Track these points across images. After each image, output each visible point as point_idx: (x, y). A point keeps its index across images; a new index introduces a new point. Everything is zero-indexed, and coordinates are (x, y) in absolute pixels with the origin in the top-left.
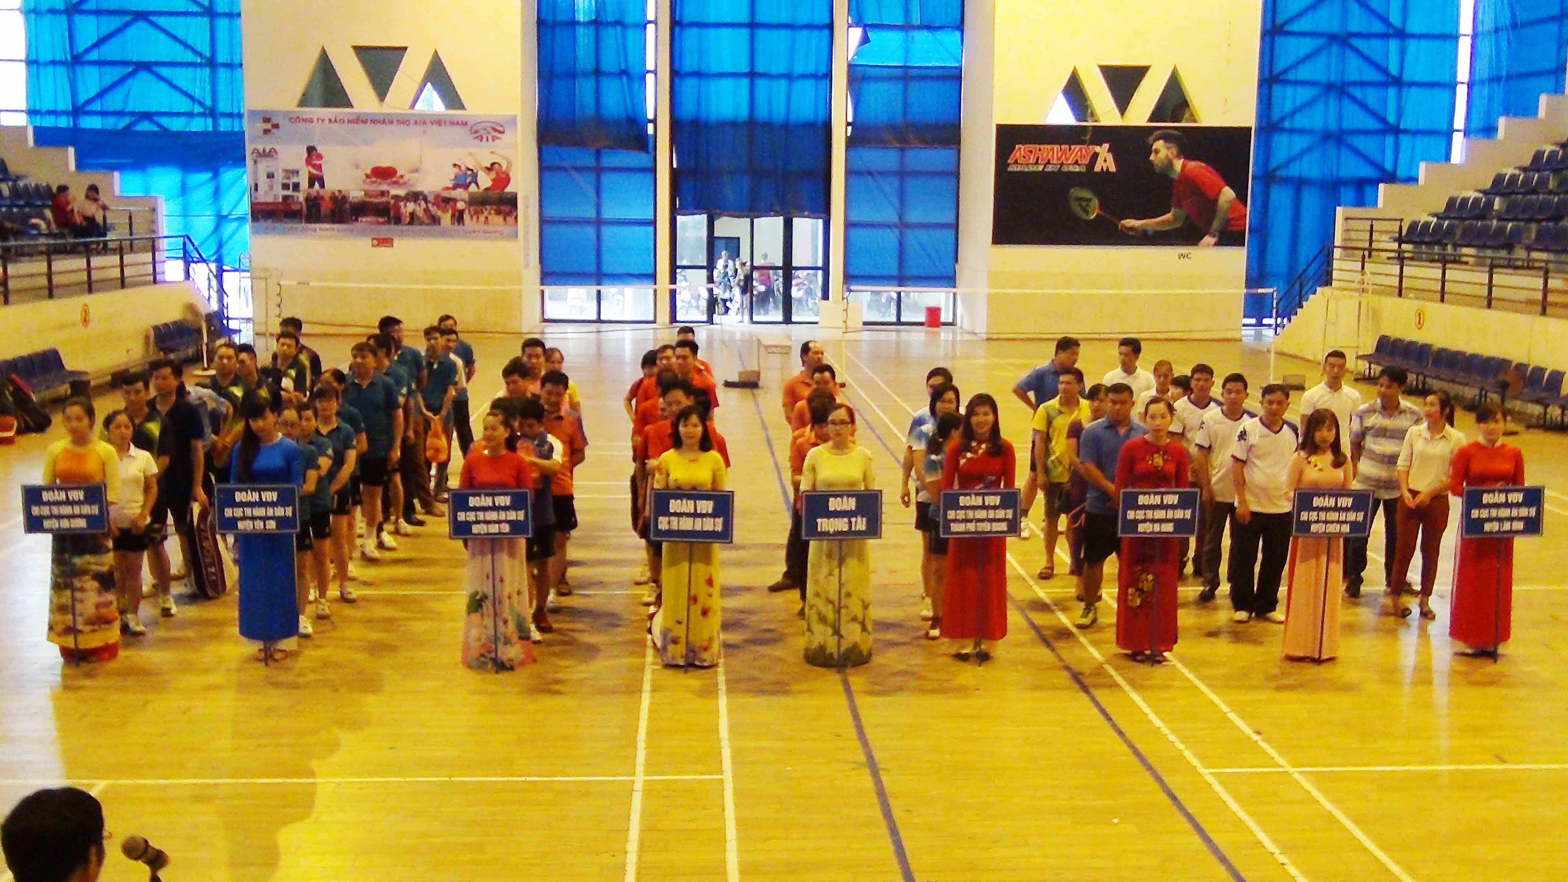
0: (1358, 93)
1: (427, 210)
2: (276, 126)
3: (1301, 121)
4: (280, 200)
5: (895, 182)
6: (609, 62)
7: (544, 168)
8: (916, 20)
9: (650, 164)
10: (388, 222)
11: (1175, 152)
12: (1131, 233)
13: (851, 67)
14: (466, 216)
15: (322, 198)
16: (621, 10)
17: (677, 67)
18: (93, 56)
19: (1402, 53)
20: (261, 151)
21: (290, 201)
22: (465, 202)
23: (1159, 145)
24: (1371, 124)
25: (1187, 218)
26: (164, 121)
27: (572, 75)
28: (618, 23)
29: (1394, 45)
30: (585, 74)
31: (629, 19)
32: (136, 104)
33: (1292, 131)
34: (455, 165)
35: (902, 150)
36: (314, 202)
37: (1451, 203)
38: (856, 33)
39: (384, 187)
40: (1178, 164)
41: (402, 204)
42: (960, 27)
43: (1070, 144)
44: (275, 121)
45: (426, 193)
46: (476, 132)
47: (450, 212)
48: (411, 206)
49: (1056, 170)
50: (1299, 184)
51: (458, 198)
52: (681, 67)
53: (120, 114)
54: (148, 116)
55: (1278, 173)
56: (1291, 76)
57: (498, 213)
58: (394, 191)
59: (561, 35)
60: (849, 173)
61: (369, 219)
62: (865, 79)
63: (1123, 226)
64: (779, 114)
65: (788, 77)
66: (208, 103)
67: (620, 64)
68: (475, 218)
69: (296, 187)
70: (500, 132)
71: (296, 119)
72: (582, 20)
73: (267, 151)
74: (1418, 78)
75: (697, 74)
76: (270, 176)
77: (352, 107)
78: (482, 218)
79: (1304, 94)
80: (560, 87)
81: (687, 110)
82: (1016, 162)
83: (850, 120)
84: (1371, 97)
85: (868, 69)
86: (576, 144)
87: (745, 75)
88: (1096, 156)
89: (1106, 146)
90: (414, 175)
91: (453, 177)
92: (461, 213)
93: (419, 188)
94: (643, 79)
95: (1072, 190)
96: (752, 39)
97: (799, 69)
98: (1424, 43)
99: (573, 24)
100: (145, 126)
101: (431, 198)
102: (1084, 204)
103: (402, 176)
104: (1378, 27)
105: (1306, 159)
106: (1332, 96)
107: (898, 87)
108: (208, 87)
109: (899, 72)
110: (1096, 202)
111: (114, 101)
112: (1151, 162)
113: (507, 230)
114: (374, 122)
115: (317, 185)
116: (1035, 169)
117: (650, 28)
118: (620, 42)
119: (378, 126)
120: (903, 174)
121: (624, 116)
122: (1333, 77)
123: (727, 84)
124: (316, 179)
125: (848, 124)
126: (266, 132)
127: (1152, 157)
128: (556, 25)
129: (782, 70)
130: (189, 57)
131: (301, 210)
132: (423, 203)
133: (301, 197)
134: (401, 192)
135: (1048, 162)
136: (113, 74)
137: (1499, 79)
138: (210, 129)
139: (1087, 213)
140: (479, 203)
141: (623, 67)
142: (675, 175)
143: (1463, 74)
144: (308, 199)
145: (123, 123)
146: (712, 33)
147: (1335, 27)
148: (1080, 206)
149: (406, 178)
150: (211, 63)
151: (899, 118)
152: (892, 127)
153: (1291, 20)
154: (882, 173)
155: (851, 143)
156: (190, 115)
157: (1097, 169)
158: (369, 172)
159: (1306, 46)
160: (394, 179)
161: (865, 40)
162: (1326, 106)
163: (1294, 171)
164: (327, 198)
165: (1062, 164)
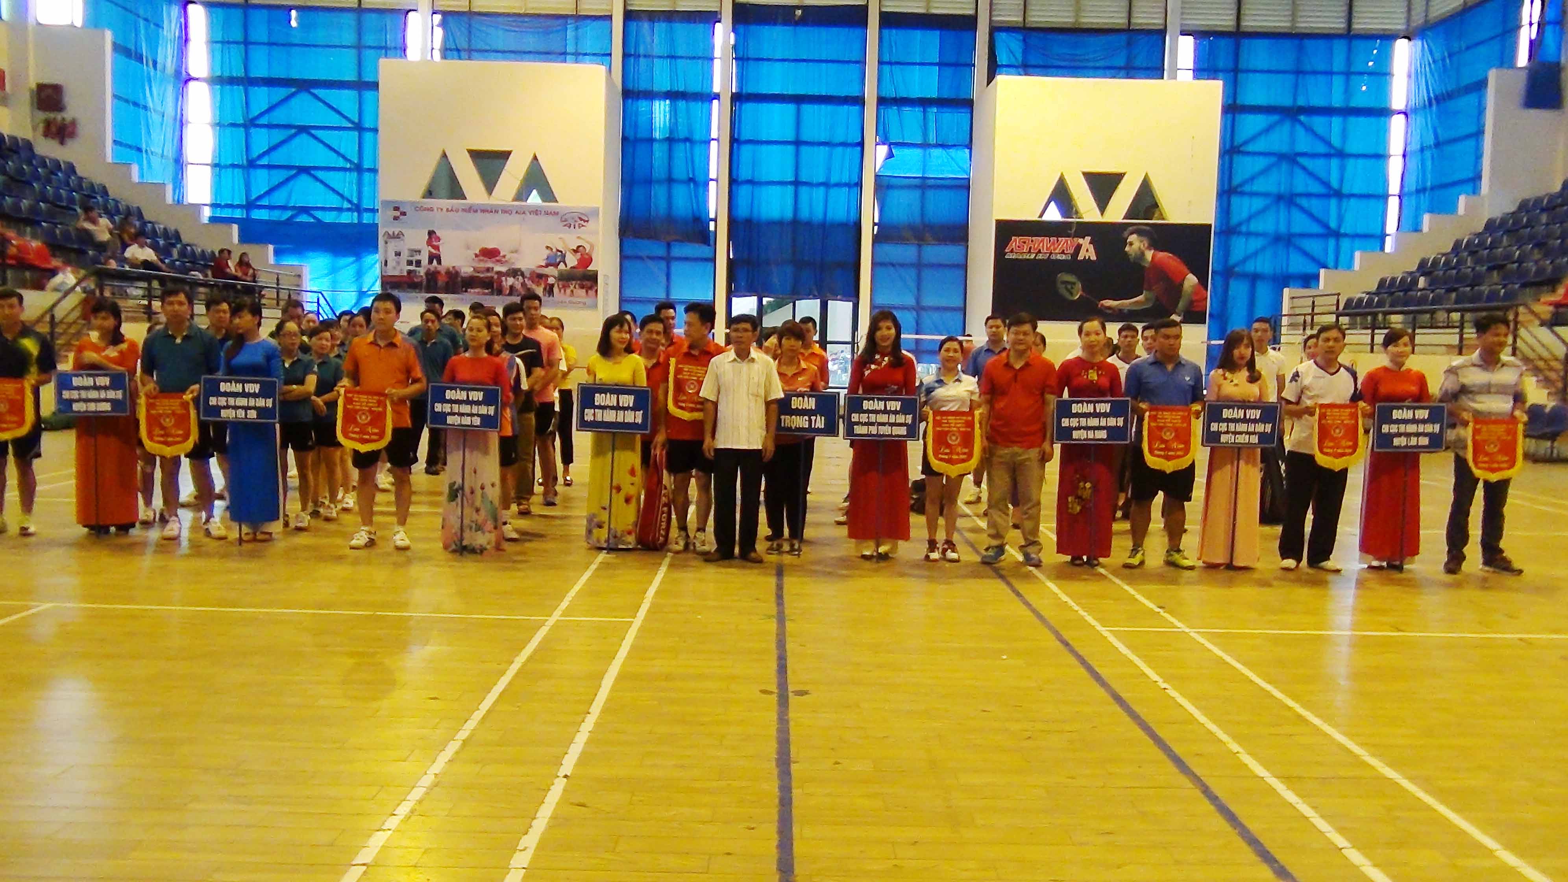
0: (1304, 202)
1: (523, 285)
2: (404, 214)
3: (1256, 226)
4: (405, 274)
5: (913, 272)
6: (680, 171)
7: (624, 257)
8: (932, 139)
9: (711, 255)
10: (492, 294)
11: (1146, 245)
12: (1110, 312)
13: (877, 177)
14: (556, 290)
15: (439, 272)
16: (691, 131)
17: (734, 177)
18: (264, 161)
19: (1342, 169)
20: (391, 233)
21: (412, 275)
22: (555, 278)
23: (1133, 238)
24: (1316, 229)
25: (1157, 299)
26: (319, 214)
27: (649, 182)
28: (687, 140)
29: (1335, 163)
30: (659, 182)
31: (697, 137)
32: (297, 200)
33: (1249, 234)
34: (547, 247)
35: (920, 246)
36: (432, 276)
37: (1382, 283)
38: (883, 150)
39: (490, 265)
40: (1149, 255)
41: (503, 278)
42: (969, 146)
43: (1058, 236)
44: (401, 209)
45: (523, 270)
46: (565, 221)
47: (543, 286)
48: (511, 281)
49: (1045, 258)
50: (1254, 278)
51: (549, 274)
52: (738, 176)
53: (284, 208)
54: (305, 210)
55: (1237, 269)
56: (1247, 188)
57: (582, 287)
58: (498, 268)
59: (641, 149)
60: (874, 264)
61: (476, 290)
62: (890, 187)
63: (1102, 305)
64: (818, 215)
65: (826, 185)
66: (355, 201)
67: (688, 174)
68: (562, 291)
69: (418, 263)
70: (585, 221)
71: (419, 208)
72: (658, 137)
73: (396, 233)
74: (1356, 191)
75: (751, 182)
76: (398, 254)
77: (465, 198)
78: (568, 291)
79: (1258, 203)
80: (639, 194)
81: (743, 212)
82: (1012, 251)
83: (876, 220)
84: (1315, 205)
85: (894, 180)
86: (650, 238)
87: (791, 183)
88: (1079, 247)
89: (1088, 239)
90: (515, 255)
91: (546, 257)
92: (552, 286)
93: (517, 266)
94: (707, 185)
95: (1059, 275)
96: (797, 155)
97: (834, 179)
98: (1361, 162)
99: (651, 140)
100: (304, 218)
101: (527, 274)
102: (1069, 287)
103: (504, 256)
104: (1321, 149)
105: (1260, 258)
106: (1282, 206)
107: (916, 194)
108: (355, 187)
109: (917, 182)
110: (1079, 285)
111: (279, 198)
112: (1126, 253)
113: (588, 301)
114: (483, 211)
115: (435, 262)
116: (1028, 257)
117: (714, 144)
118: (689, 155)
119: (487, 214)
120: (919, 266)
121: (690, 215)
122: (1283, 189)
123: (776, 190)
124: (435, 257)
125: (875, 224)
126: (396, 218)
127: (1127, 249)
128: (637, 141)
129: (822, 179)
130: (341, 163)
131: (421, 282)
132: (520, 278)
133: (422, 271)
134: (503, 269)
135: (1039, 252)
136: (279, 176)
137: (1424, 190)
138: (356, 221)
139: (1071, 294)
140: (566, 279)
141: (691, 176)
142: (731, 264)
143: (1394, 187)
144: (428, 273)
145: (287, 214)
146: (764, 148)
147: (1285, 149)
148: (1066, 289)
149: (507, 258)
150: (358, 168)
151: (917, 219)
152: (911, 227)
153: (1246, 143)
154: (902, 265)
155: (877, 240)
156: (340, 210)
157: (1081, 257)
158: (477, 252)
159: (1261, 163)
160: (497, 258)
161: (890, 155)
162: (1278, 211)
163: (1250, 267)
164: (443, 272)
165: (1051, 253)
